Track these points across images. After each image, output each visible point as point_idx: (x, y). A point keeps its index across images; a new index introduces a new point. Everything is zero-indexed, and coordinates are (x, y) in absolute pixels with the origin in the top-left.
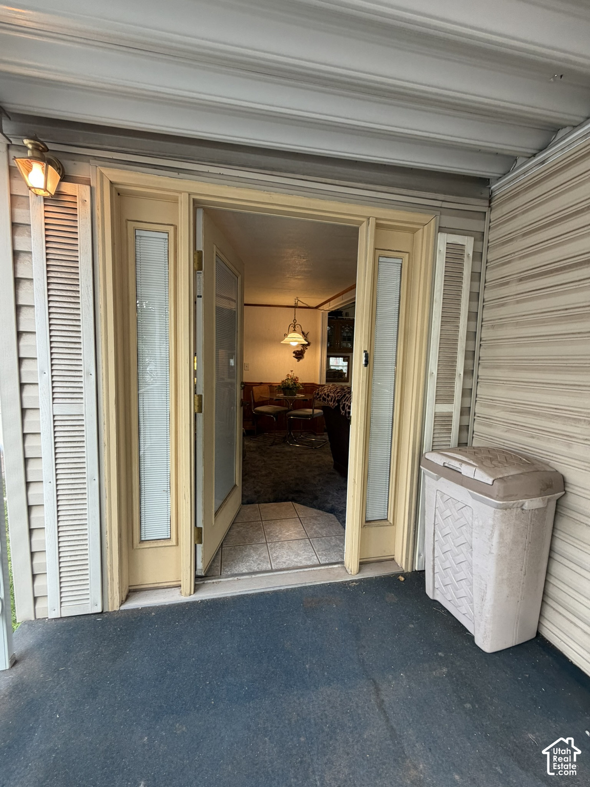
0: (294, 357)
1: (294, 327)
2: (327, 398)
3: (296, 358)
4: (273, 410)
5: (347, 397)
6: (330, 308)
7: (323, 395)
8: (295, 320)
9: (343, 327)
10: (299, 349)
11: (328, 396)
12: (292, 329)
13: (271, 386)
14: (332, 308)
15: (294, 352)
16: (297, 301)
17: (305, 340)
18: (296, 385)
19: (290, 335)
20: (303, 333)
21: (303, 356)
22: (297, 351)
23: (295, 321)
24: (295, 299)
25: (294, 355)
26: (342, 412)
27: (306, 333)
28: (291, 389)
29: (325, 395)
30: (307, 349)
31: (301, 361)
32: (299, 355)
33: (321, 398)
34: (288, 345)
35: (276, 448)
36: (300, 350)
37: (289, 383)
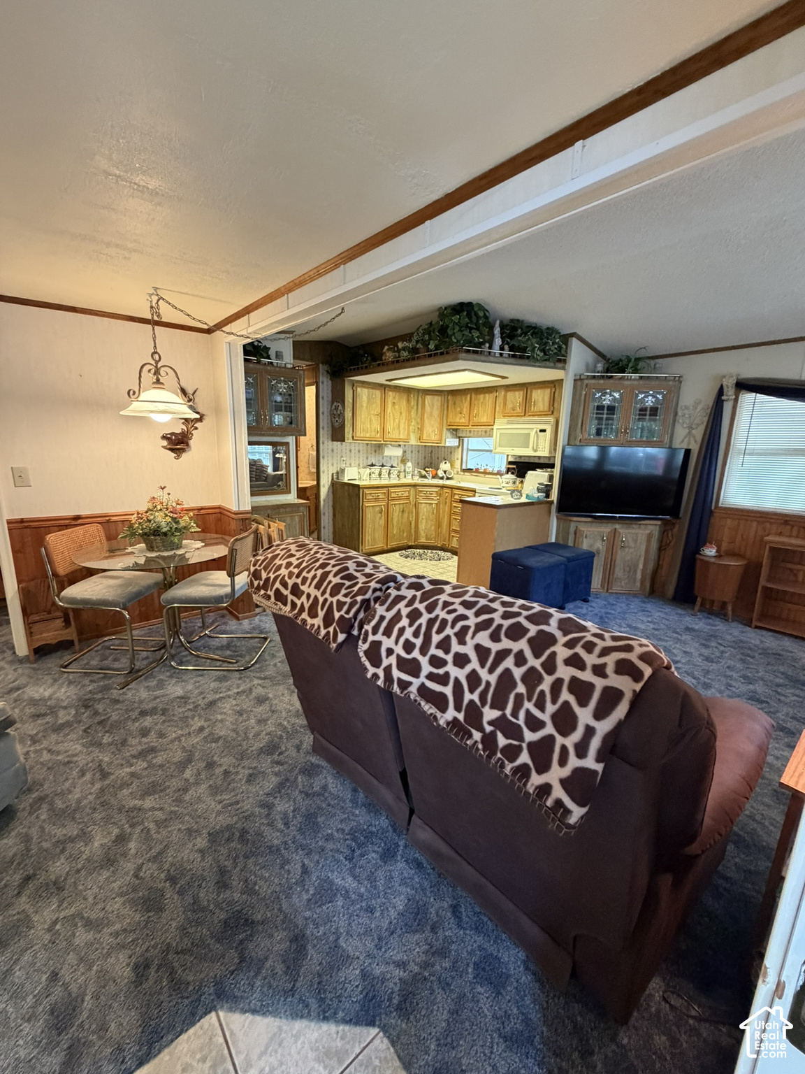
0: (164, 447)
1: (157, 372)
2: (290, 597)
3: (172, 450)
4: (119, 591)
5: (382, 618)
6: (250, 330)
7: (277, 585)
8: (155, 352)
9: (274, 382)
10: (179, 428)
11: (296, 591)
12: (148, 377)
13: (108, 521)
14: (255, 332)
15: (164, 437)
16: (155, 298)
17: (191, 407)
18: (177, 523)
19: (143, 396)
20: (183, 391)
21: (188, 445)
22: (172, 434)
23: (156, 357)
24: (151, 295)
25: (165, 443)
26: (371, 670)
27: (190, 391)
28: (165, 534)
29: (285, 585)
30: (196, 428)
31: (184, 455)
32: (178, 443)
33: (271, 593)
34: (141, 420)
35: (140, 692)
36: (179, 431)
37: (159, 519)
